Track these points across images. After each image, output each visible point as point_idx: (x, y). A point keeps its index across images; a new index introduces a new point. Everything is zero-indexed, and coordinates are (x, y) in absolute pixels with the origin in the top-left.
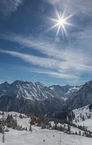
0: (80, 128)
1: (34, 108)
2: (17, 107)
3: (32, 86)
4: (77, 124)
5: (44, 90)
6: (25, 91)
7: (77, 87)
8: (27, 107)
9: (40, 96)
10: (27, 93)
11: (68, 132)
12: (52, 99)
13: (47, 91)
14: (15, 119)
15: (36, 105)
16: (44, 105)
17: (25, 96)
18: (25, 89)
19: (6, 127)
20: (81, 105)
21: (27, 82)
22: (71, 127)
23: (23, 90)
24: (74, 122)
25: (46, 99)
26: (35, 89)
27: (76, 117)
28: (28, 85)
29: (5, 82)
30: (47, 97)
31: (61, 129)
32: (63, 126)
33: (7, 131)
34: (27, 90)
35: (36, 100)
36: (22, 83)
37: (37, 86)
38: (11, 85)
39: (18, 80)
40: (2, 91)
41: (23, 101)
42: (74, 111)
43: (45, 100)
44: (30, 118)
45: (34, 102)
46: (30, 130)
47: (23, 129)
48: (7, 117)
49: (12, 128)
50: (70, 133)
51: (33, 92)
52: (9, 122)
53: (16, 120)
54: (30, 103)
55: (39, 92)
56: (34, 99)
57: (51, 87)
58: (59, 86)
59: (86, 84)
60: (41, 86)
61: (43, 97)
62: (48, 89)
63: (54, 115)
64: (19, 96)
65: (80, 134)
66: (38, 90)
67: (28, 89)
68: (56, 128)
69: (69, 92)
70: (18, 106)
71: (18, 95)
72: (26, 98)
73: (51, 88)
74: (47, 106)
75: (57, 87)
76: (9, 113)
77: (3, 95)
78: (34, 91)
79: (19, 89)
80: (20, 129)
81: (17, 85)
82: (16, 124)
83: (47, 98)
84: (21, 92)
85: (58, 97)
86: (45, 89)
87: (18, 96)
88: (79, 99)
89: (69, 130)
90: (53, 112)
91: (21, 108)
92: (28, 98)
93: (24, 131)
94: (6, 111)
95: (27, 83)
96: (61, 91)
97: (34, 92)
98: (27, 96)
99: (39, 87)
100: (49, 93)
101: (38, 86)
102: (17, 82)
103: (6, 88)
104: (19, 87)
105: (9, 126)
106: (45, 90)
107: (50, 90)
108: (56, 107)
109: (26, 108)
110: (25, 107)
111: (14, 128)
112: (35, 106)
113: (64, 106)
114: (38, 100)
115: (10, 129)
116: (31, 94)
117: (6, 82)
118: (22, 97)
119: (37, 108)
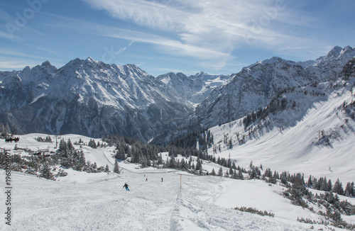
0: (222, 162)
1: (122, 124)
2: (82, 123)
3: (116, 73)
4: (217, 156)
5: (146, 83)
6: (100, 86)
7: (222, 77)
8: (107, 123)
9: (136, 97)
10: (104, 91)
11: (198, 170)
12: (165, 105)
13: (153, 85)
14: (80, 151)
15: (128, 118)
16: (147, 118)
17: (99, 98)
18: (100, 81)
19: (58, 167)
20: (228, 117)
21: (102, 63)
22: (204, 162)
23: (95, 85)
24: (210, 152)
25: (152, 105)
26: (124, 82)
27: (216, 141)
28: (106, 71)
29: (43, 64)
30: (155, 100)
31: (183, 166)
32: (187, 160)
33: (63, 175)
34: (104, 83)
35: (126, 107)
36: (88, 66)
37: (128, 74)
38: (62, 71)
39: (78, 59)
40: (39, 87)
41: (96, 109)
42: (212, 130)
43: (149, 107)
44: (113, 148)
45: (122, 112)
46: (116, 170)
47: (100, 170)
48: (60, 147)
49: (74, 169)
50: (201, 174)
51: (119, 90)
52: (66, 156)
53: (82, 152)
54: (112, 115)
55: (135, 90)
56: (121, 105)
57: (162, 76)
58: (182, 76)
59: (244, 71)
60: (139, 74)
61: (145, 101)
62: (156, 82)
63: (168, 138)
64: (85, 100)
65: (220, 174)
66: (133, 83)
67: (107, 83)
68: (172, 165)
69: (204, 89)
70: (85, 122)
71: (82, 95)
72: (103, 103)
73: (164, 81)
74: (153, 120)
75: (178, 79)
76: (63, 137)
77: (43, 95)
78: (123, 87)
79: (83, 80)
80: (92, 169)
81: (77, 72)
82: (82, 160)
83: (153, 102)
84: (88, 88)
85: (180, 100)
86: (149, 81)
87: (81, 99)
88: (224, 104)
89: (199, 167)
90: (166, 134)
91: (91, 127)
92: (107, 103)
93: (103, 174)
94: (55, 133)
95: (103, 65)
96: (185, 87)
97: (122, 90)
98: (104, 99)
99: (135, 76)
100: (157, 91)
101: (131, 73)
102: (76, 64)
103: (48, 79)
104: (84, 75)
105: (66, 166)
106: (149, 84)
107: (161, 83)
108: (174, 123)
109: (103, 125)
110: (100, 123)
111: (78, 169)
112: (125, 120)
113: (190, 120)
114: (133, 107)
115: (70, 171)
116: (116, 93)
117: (46, 64)
118: (92, 101)
119: (129, 126)
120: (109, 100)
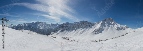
2: (37, 31)
3: (43, 24)
8: (41, 31)
10: (40, 26)
12: (50, 29)
16: (47, 31)
34: (41, 25)
35: (44, 29)
36: (39, 23)
38: (35, 23)
39: (37, 22)
41: (39, 29)
55: (45, 26)
60: (46, 24)
62: (49, 25)
73: (50, 25)
75: (53, 25)
77: (32, 27)
79: (38, 25)
83: (48, 28)
87: (37, 28)
95: (41, 23)
97: (43, 26)
103: (33, 24)
117: (33, 22)
119: (44, 32)
120: (41, 28)
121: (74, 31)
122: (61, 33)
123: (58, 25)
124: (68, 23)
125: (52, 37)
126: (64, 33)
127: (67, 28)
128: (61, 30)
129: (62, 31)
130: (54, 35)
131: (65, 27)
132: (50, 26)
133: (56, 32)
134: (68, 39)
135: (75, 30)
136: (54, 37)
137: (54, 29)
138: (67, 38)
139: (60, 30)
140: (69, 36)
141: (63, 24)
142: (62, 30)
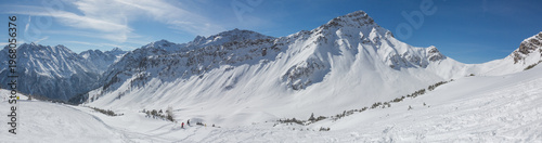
1: (53, 88)
2: (27, 86)
3: (50, 52)
5: (70, 59)
6: (39, 62)
8: (42, 87)
9: (63, 69)
10: (41, 65)
12: (84, 75)
13: (76, 60)
15: (56, 84)
16: (70, 84)
17: (38, 70)
18: (39, 58)
23: (36, 62)
25: (74, 75)
26: (55, 59)
28: (43, 51)
30: (76, 71)
34: (41, 60)
35: (56, 77)
36: (33, 49)
37: (58, 52)
39: (25, 44)
40: (3, 63)
41: (36, 78)
43: (72, 76)
45: (53, 80)
51: (52, 64)
54: (46, 81)
55: (62, 64)
56: (53, 75)
57: (84, 53)
58: (98, 52)
60: (66, 52)
61: (69, 72)
62: (78, 57)
64: (29, 71)
66: (61, 59)
71: (28, 68)
72: (40, 73)
73: (85, 56)
74: (74, 86)
75: (96, 55)
78: (54, 62)
79: (28, 58)
81: (24, 53)
83: (75, 73)
84: (31, 63)
85: (96, 70)
86: (73, 57)
87: (27, 71)
95: (41, 47)
96: (101, 60)
97: (54, 64)
98: (41, 71)
99: (63, 54)
100: (78, 64)
101: (60, 52)
102: (24, 47)
104: (29, 55)
106: (73, 60)
107: (82, 58)
112: (55, 86)
114: (60, 76)
116: (49, 67)
118: (33, 73)
119: (57, 90)
120: (44, 72)
121: (194, 78)
122: (136, 90)
123: (119, 57)
124: (166, 44)
125: (97, 110)
126: (150, 90)
127: (161, 65)
128: (134, 78)
129: (142, 81)
130: (105, 100)
131: (153, 62)
132: (84, 63)
133: (114, 89)
134: (170, 118)
135: (199, 72)
136: (102, 111)
137: (101, 73)
138: (164, 113)
139: (130, 76)
140: (171, 104)
141: (144, 48)
142: (141, 78)
